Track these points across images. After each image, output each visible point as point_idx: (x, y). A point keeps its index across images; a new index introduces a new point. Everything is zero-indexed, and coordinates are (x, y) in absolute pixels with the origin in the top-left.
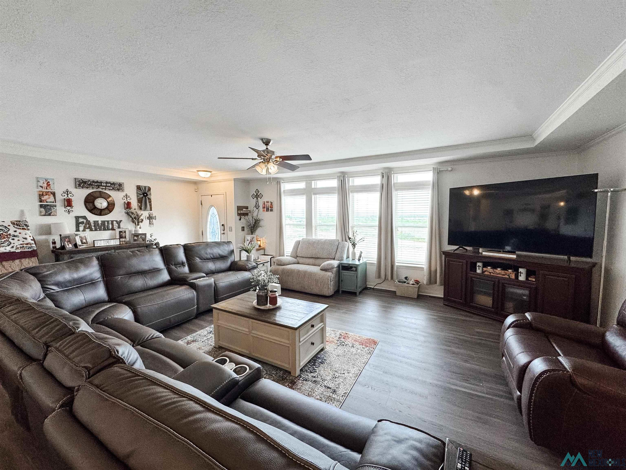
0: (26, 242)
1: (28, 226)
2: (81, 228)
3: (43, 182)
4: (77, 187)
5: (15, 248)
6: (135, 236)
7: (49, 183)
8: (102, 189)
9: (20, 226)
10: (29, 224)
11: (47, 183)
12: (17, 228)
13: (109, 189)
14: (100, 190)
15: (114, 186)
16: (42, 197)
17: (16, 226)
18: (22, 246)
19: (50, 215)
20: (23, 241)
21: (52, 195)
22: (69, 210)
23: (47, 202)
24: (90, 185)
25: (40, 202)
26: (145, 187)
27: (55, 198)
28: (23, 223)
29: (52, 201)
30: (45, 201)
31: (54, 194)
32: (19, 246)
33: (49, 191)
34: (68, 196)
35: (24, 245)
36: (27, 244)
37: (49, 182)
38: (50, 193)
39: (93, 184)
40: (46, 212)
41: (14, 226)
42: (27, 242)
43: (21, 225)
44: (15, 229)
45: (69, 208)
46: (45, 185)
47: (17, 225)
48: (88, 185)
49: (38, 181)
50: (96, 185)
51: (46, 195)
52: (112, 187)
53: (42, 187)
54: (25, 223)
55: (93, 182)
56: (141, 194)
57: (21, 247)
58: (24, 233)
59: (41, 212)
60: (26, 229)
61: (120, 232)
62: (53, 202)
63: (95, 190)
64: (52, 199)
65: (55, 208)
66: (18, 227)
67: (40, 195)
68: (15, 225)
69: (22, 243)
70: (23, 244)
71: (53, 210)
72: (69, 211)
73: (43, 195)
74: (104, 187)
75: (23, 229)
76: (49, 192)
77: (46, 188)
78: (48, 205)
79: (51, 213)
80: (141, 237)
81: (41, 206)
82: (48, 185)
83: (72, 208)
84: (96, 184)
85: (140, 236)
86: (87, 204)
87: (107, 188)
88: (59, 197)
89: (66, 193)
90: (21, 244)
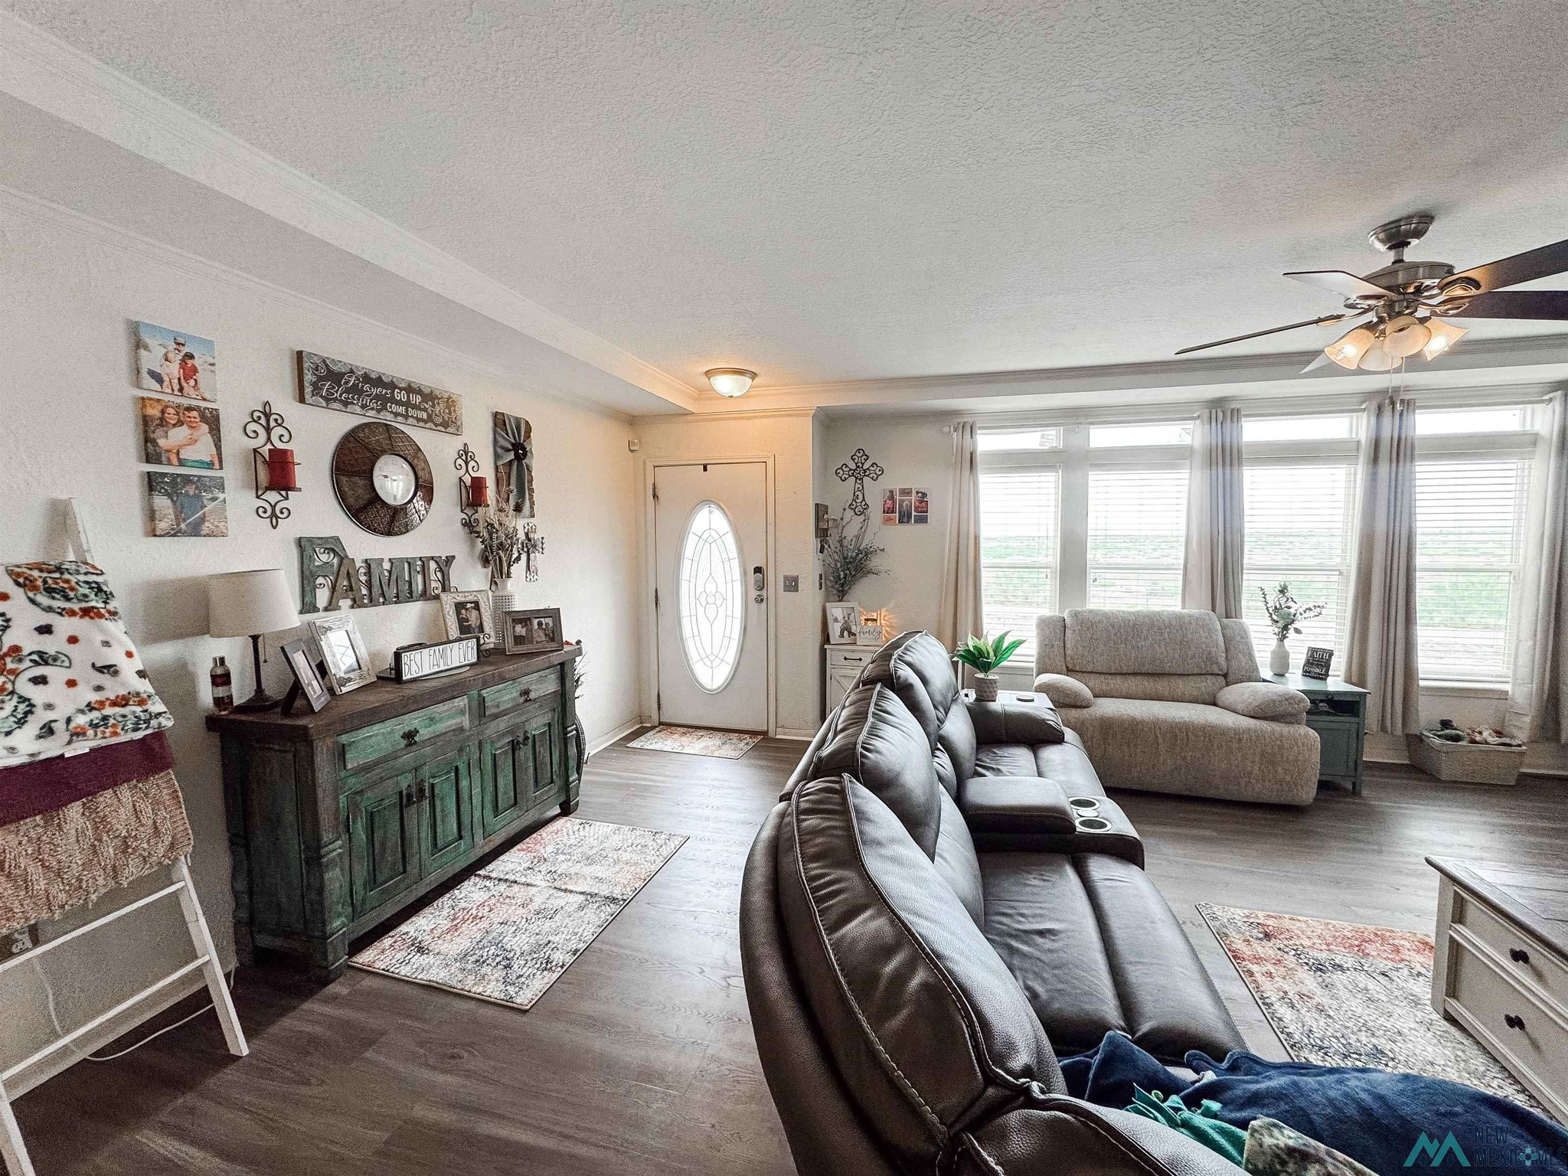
0: (114, 689)
1: (108, 597)
2: (322, 597)
3: (164, 351)
4: (307, 397)
5: (62, 734)
6: (516, 621)
7: (190, 362)
8: (396, 414)
9: (68, 599)
10: (112, 582)
11: (183, 361)
12: (49, 609)
13: (419, 420)
14: (386, 417)
15: (433, 406)
16: (159, 432)
17: (43, 599)
18: (95, 715)
19: (195, 531)
20: (99, 688)
21: (205, 428)
22: (273, 507)
23: (182, 463)
24: (355, 390)
25: (148, 461)
26: (518, 421)
27: (218, 447)
28: (82, 578)
29: (208, 460)
30: (175, 461)
31: (213, 421)
32: (81, 720)
33: (194, 403)
34: (269, 439)
35: (108, 711)
36: (122, 701)
37: (191, 356)
38: (195, 414)
39: (366, 387)
40: (180, 514)
41: (33, 601)
42: (122, 692)
43: (72, 594)
44: (45, 619)
45: (273, 496)
46: (174, 370)
47: (50, 591)
48: (347, 391)
49: (138, 345)
50: (378, 397)
51: (180, 423)
52: (425, 410)
53: (158, 378)
54: (91, 578)
55: (366, 378)
56: (508, 450)
57: (92, 725)
58: (99, 638)
59: (151, 515)
60: (100, 616)
61: (460, 606)
62: (210, 465)
63: (371, 417)
64: (204, 449)
65: (221, 496)
66: (56, 604)
67: (146, 421)
68: (35, 588)
69: (94, 697)
70: (102, 704)
71: (210, 506)
72: (274, 515)
73: (163, 422)
74: (401, 410)
75: (86, 612)
76: (189, 409)
77: (176, 387)
78: (187, 479)
79: (203, 519)
80: (540, 624)
81: (152, 483)
82: (189, 371)
83: (287, 498)
84: (375, 391)
85: (535, 622)
86: (344, 479)
87: (411, 412)
88: (236, 442)
89: (263, 421)
90: (90, 707)
